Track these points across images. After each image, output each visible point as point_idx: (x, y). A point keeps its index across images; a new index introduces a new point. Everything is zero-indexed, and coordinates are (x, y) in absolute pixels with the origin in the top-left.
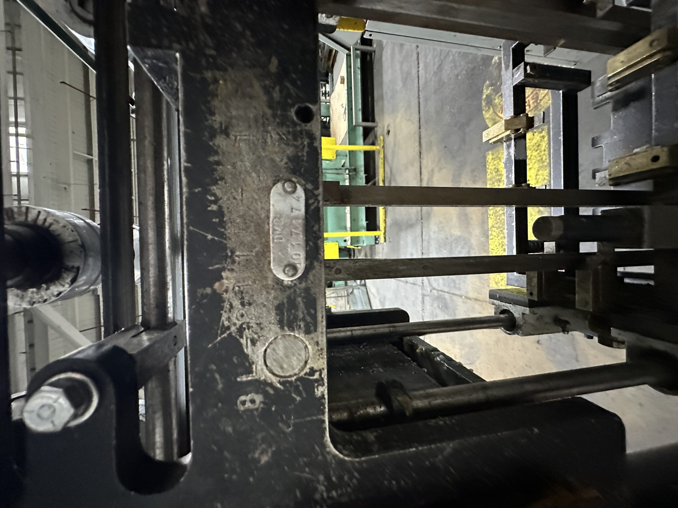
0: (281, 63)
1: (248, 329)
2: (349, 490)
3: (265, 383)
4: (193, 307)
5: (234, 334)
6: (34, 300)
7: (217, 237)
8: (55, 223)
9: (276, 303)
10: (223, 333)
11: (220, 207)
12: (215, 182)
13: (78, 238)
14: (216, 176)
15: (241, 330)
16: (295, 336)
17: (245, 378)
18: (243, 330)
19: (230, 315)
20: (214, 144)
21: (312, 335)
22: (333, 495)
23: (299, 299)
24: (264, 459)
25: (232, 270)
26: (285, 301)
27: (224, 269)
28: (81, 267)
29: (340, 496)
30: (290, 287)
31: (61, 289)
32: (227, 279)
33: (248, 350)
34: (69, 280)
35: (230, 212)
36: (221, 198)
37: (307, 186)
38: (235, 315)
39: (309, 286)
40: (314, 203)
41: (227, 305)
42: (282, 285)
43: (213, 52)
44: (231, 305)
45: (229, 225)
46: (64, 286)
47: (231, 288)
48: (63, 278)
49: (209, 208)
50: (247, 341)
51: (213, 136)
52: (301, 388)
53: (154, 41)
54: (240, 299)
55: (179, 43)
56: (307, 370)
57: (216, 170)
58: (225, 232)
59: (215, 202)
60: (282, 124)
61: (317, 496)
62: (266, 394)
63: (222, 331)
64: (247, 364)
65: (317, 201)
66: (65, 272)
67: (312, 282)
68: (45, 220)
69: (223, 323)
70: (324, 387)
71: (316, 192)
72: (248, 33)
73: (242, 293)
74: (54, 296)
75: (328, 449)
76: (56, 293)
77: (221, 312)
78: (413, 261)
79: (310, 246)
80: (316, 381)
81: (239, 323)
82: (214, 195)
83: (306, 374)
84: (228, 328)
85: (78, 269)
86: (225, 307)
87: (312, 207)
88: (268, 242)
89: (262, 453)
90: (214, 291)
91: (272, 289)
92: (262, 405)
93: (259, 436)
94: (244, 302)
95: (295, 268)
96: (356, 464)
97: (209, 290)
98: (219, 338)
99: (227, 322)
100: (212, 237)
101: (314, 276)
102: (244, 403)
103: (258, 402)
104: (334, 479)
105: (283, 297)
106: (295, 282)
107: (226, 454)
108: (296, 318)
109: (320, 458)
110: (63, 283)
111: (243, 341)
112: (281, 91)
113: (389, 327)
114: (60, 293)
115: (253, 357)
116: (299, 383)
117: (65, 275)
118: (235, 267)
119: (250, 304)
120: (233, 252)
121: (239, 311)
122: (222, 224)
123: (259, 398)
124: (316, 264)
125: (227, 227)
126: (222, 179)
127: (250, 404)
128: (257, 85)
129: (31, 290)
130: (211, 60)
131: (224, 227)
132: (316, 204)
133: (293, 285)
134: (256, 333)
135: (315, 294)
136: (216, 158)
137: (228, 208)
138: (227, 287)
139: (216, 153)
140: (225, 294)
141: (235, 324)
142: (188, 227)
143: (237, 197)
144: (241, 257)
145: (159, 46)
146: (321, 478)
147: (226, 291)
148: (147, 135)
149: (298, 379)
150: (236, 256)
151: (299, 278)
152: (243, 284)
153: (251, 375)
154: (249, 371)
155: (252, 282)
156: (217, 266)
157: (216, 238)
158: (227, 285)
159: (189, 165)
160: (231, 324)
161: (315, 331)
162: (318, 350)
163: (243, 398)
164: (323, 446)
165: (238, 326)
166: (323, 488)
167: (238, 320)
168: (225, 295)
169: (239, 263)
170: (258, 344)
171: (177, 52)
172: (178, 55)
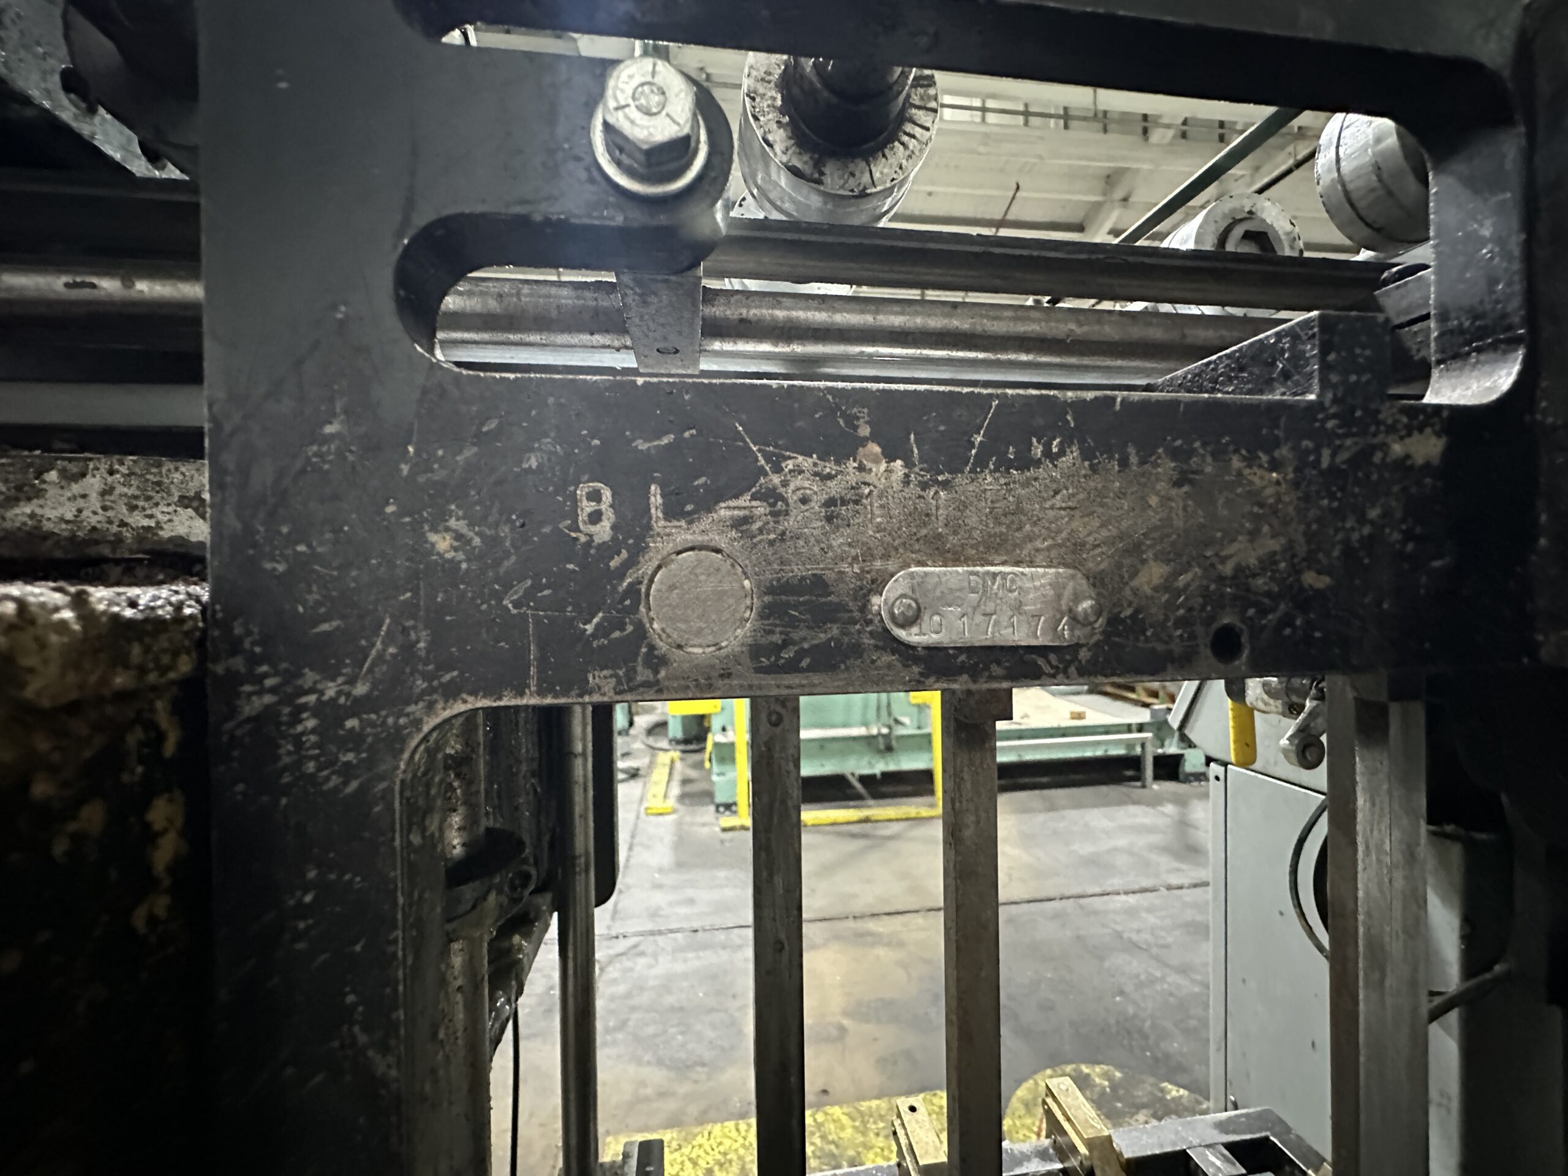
0: (1319, 593)
1: (772, 514)
2: (311, 766)
3: (638, 551)
4: (830, 397)
5: (762, 480)
6: (758, 100)
7: (976, 454)
8: (908, 153)
9: (830, 576)
10: (768, 457)
11: (1038, 463)
12: (1086, 455)
13: (879, 188)
14: (1101, 458)
15: (771, 496)
16: (747, 620)
17: (656, 499)
18: (772, 500)
19: (807, 475)
20: (1159, 457)
21: (746, 660)
22: (307, 719)
23: (835, 630)
24: (442, 543)
25: (906, 481)
26: (832, 598)
27: (909, 464)
28: (822, 188)
29: (298, 741)
30: (864, 608)
31: (778, 148)
32: (888, 471)
33: (723, 512)
34: (796, 163)
35: (1026, 484)
36: (1056, 466)
37: (1084, 649)
38: (807, 484)
39: (865, 656)
40: (1049, 663)
41: (829, 468)
42: (870, 591)
43: (1325, 463)
44: (830, 477)
45: (1002, 481)
46: (784, 153)
47: (868, 478)
48: (800, 154)
49: (1034, 440)
50: (745, 508)
51: (1175, 454)
52: (616, 634)
53: (1332, 357)
54: (842, 499)
55: (1335, 401)
56: (662, 647)
57: (1111, 458)
58: (987, 471)
59: (1047, 453)
60: (1205, 594)
61: (310, 677)
62: (610, 549)
63: (774, 454)
64: (689, 508)
65: (1052, 671)
66: (811, 158)
67: (873, 662)
68: (913, 136)
69: (790, 458)
70: (612, 693)
71: (1072, 670)
72: (1367, 530)
73: (857, 502)
74: (765, 132)
75: (440, 706)
76: (770, 138)
77: (815, 456)
78: (795, 912)
79: (955, 657)
80: (631, 673)
81: (789, 493)
82: (1062, 453)
83: (652, 648)
84: (778, 470)
85: (819, 182)
86: (827, 464)
87: (1041, 662)
88: (967, 561)
89: (459, 536)
90: (863, 442)
91: (862, 570)
92: (583, 539)
93: (505, 531)
94: (835, 506)
95: (910, 621)
96: (382, 785)
97: (865, 431)
98: (755, 449)
99: (790, 467)
100: (977, 444)
101: (889, 666)
102: (595, 496)
103: (593, 529)
104: (352, 723)
105: (841, 594)
106: (876, 620)
107: (470, 452)
108: (793, 623)
109: (421, 684)
110: (790, 152)
111: (744, 501)
112: (1268, 594)
113: (587, 853)
114: (770, 145)
115: (706, 522)
116: (630, 628)
117: (806, 158)
118: (914, 489)
119: (829, 519)
120: (945, 485)
121: (816, 493)
122: (1004, 466)
123: (603, 531)
124: (916, 669)
125: (997, 475)
126: (1093, 468)
127: (589, 510)
128: (1275, 545)
129: (779, 96)
130: (1312, 458)
131: (996, 470)
132: (1047, 669)
133: (870, 617)
134: (761, 531)
135: (847, 669)
136: (1134, 459)
137: (1036, 479)
138: (870, 470)
139: (1143, 462)
140: (855, 465)
141: (785, 484)
142: (998, 396)
143: (1058, 497)
144: (934, 502)
145: (1325, 368)
146: (361, 689)
147: (861, 468)
148: (1085, 329)
149: (640, 627)
150: (937, 493)
151: (887, 631)
152: (876, 505)
153: (661, 515)
154: (672, 512)
155: (880, 524)
156: (916, 451)
157: (974, 452)
158: (874, 470)
159: (1118, 407)
160: (785, 475)
161: (760, 670)
162: (709, 678)
163: (607, 494)
164: (452, 692)
165: (782, 490)
166: (330, 693)
167: (794, 492)
168: (852, 464)
169: (920, 497)
170: (733, 534)
171: (1318, 396)
172: (1312, 397)
